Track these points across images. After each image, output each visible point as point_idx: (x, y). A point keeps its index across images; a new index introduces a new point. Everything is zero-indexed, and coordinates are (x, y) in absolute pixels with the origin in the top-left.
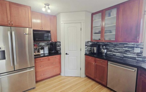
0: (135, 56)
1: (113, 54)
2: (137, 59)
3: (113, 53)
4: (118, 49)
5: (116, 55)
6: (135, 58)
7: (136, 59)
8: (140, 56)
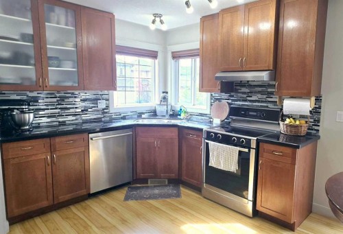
0: (99, 116)
1: (59, 122)
2: (103, 119)
3: (60, 120)
4: (68, 106)
5: (67, 122)
6: (101, 118)
7: (101, 121)
8: (106, 113)
